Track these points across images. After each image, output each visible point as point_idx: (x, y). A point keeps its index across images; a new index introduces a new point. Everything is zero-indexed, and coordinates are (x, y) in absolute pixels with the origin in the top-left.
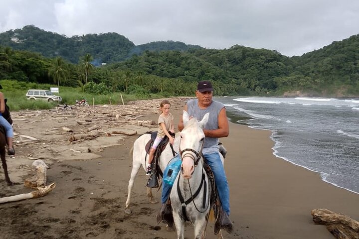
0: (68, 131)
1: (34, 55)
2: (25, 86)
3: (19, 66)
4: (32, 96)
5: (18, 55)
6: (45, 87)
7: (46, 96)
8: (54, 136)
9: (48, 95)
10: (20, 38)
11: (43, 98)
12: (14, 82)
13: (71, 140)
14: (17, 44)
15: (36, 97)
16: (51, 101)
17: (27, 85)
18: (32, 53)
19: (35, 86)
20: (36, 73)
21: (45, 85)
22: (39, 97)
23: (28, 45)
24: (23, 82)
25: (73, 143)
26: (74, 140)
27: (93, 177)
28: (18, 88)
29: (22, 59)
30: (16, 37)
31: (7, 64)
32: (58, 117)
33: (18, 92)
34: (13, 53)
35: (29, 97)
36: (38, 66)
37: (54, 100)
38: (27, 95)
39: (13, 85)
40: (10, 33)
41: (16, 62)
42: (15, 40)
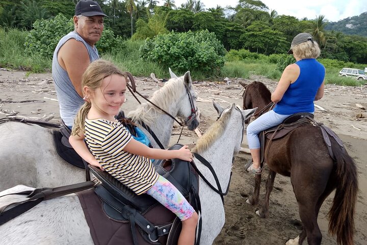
0: (360, 108)
1: (362, 38)
2: (342, 65)
3: (345, 48)
4: (344, 74)
5: (346, 39)
6: (361, 67)
7: (358, 75)
8: (344, 110)
9: (359, 73)
10: (354, 24)
11: (353, 76)
12: (335, 61)
13: (357, 117)
14: (350, 29)
15: (348, 75)
16: (361, 80)
17: (345, 64)
18: (360, 37)
19: (352, 65)
20: (358, 55)
21: (361, 65)
22: (350, 75)
23: (360, 30)
24: (341, 62)
25: (358, 120)
26: (361, 118)
27: (357, 158)
28: (336, 66)
29: (349, 42)
30: (352, 23)
31: (334, 46)
32: (359, 94)
33: (335, 69)
34: (342, 37)
35: (341, 74)
36: (362, 49)
37: (364, 79)
38: (340, 72)
39: (332, 64)
40: (347, 21)
41: (343, 45)
42: (349, 26)
